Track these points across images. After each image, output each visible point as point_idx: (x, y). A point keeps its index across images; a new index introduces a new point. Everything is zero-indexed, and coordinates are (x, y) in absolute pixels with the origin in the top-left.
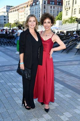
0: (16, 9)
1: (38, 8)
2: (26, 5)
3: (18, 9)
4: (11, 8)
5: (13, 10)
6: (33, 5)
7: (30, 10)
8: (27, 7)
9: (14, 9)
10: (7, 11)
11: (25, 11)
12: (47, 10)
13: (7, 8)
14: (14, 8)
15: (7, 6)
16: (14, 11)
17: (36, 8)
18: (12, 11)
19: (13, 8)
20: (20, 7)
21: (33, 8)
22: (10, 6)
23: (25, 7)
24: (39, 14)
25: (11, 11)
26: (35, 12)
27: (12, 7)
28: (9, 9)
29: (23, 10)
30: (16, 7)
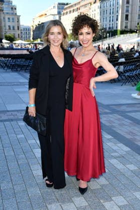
0: (75, 8)
1: (114, 3)
3: (78, 8)
4: (66, 7)
5: (68, 10)
7: (101, 7)
8: (94, 3)
9: (72, 9)
10: (59, 13)
11: (92, 10)
12: (132, 5)
13: (59, 8)
14: (72, 6)
15: (59, 4)
16: (70, 11)
17: (112, 4)
18: (67, 12)
19: (70, 7)
20: (82, 4)
21: (105, 4)
22: (64, 4)
23: (91, 3)
24: (117, 16)
25: (65, 12)
26: (108, 12)
27: (67, 4)
28: (63, 9)
29: (87, 8)
30: (75, 5)
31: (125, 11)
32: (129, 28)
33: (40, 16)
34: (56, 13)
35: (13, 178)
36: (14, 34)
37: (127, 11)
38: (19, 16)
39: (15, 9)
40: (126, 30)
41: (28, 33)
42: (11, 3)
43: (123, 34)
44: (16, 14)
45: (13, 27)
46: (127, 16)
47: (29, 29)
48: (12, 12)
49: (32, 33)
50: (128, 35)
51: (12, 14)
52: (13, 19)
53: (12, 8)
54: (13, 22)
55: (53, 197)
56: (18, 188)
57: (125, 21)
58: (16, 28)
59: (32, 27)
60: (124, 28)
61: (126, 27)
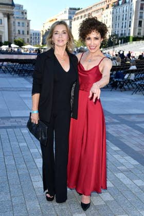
0: (87, 13)
1: (128, 9)
2: (105, 6)
3: (89, 14)
4: (77, 12)
5: (79, 16)
6: (118, 5)
7: (113, 13)
8: (107, 8)
9: (83, 14)
10: (70, 18)
11: (104, 15)
13: (70, 13)
14: (83, 11)
15: (71, 9)
16: (81, 17)
17: (125, 9)
18: (78, 18)
19: (81, 12)
20: (94, 9)
21: (118, 10)
22: (75, 9)
23: (103, 9)
24: (130, 22)
25: (76, 17)
26: (121, 18)
27: (79, 9)
28: (74, 14)
29: (100, 13)
30: (87, 10)
31: (138, 17)
32: (142, 34)
33: (51, 21)
34: (67, 18)
35: (11, 189)
36: (24, 39)
37: (141, 17)
38: (30, 21)
39: (26, 13)
40: (139, 36)
41: (37, 38)
42: (22, 8)
43: (136, 41)
44: (26, 18)
45: (23, 32)
46: (140, 23)
47: (39, 34)
48: (23, 16)
49: (41, 38)
50: (141, 41)
51: (23, 18)
52: (23, 23)
53: (22, 13)
54: (23, 26)
55: (53, 213)
56: (16, 201)
57: (138, 28)
58: (26, 33)
59: (42, 32)
60: (136, 35)
61: (138, 34)
